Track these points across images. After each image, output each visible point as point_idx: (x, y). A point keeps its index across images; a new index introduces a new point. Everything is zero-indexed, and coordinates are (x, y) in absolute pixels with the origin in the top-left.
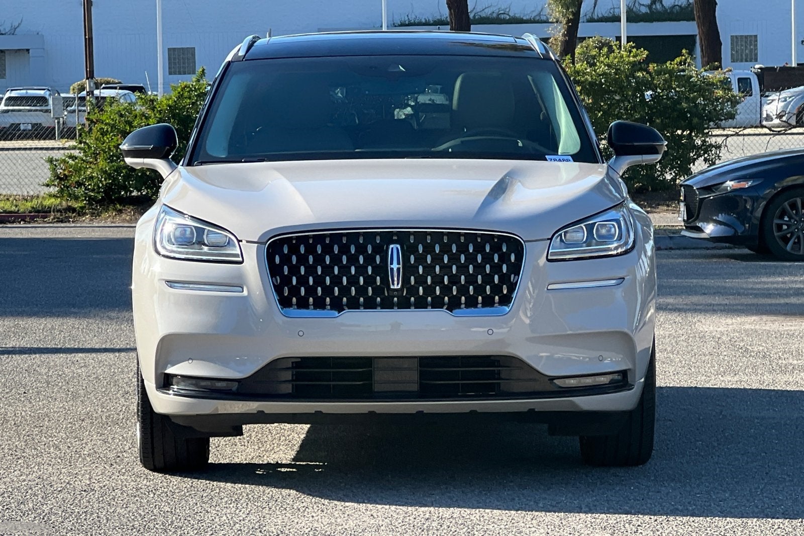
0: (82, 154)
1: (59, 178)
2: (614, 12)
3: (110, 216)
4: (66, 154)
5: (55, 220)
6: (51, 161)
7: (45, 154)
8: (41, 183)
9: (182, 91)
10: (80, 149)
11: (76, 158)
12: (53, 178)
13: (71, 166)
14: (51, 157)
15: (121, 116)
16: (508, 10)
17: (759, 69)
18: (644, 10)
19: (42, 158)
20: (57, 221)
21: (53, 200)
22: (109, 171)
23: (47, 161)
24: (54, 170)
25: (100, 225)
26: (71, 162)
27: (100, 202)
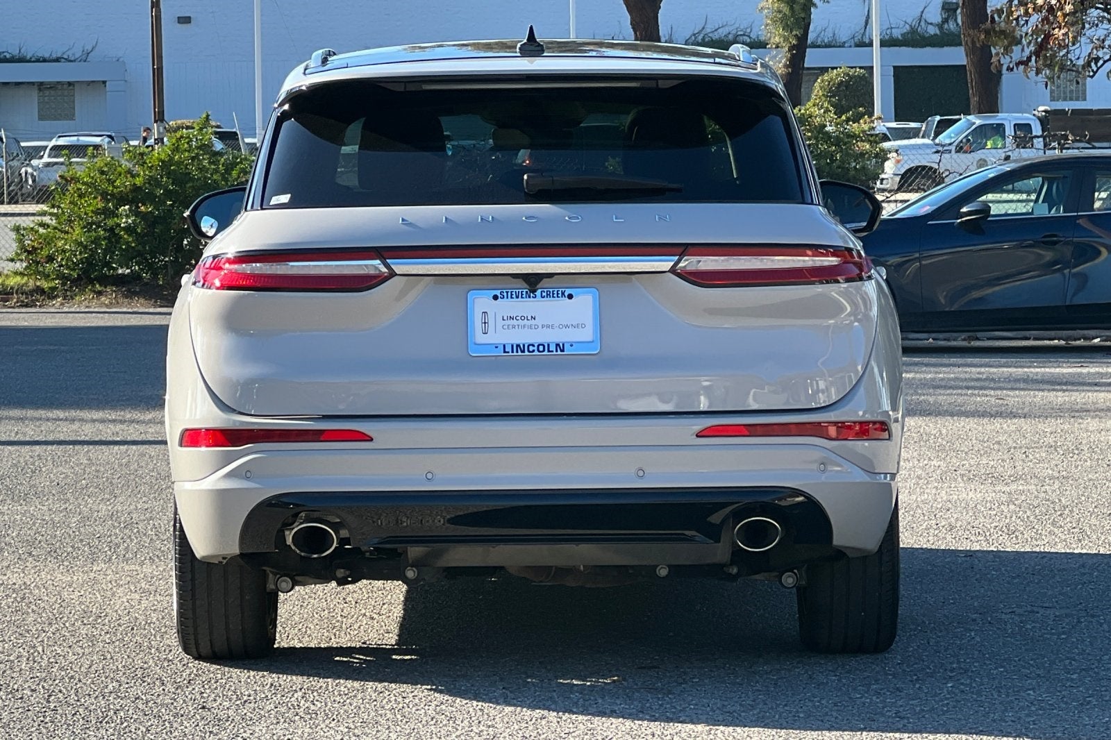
0: (54, 221)
1: (26, 251)
2: (891, 34)
3: (85, 299)
4: (36, 221)
5: (19, 304)
6: (17, 229)
7: (10, 221)
8: (4, 257)
9: (177, 142)
10: (51, 214)
11: (48, 226)
12: (19, 251)
13: (41, 236)
14: (17, 224)
15: (102, 173)
16: (748, 30)
17: (1043, 111)
18: (932, 30)
19: (6, 226)
20: (20, 305)
21: (18, 278)
22: (85, 243)
23: (13, 230)
24: (20, 241)
25: (73, 310)
26: (41, 230)
27: (77, 282)
